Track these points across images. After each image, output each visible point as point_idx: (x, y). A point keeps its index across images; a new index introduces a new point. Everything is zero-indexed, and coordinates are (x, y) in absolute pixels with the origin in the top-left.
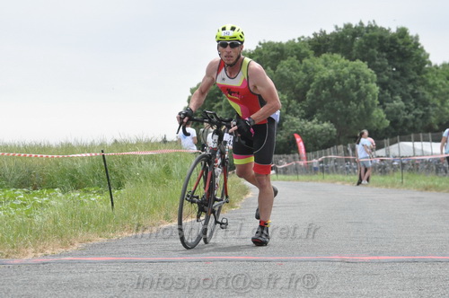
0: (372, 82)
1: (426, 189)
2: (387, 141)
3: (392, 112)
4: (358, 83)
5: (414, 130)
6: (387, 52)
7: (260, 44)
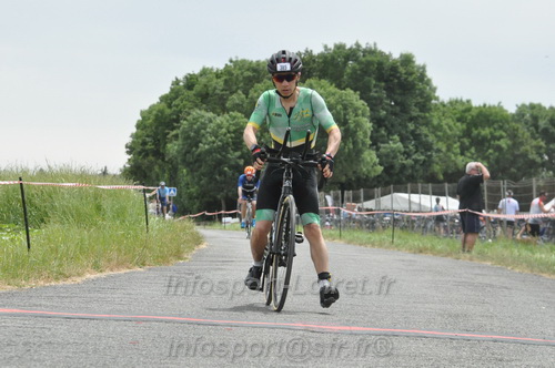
0: (363, 115)
1: (421, 252)
2: (378, 191)
3: (387, 155)
4: (345, 115)
5: (412, 179)
6: (386, 81)
7: (231, 61)
